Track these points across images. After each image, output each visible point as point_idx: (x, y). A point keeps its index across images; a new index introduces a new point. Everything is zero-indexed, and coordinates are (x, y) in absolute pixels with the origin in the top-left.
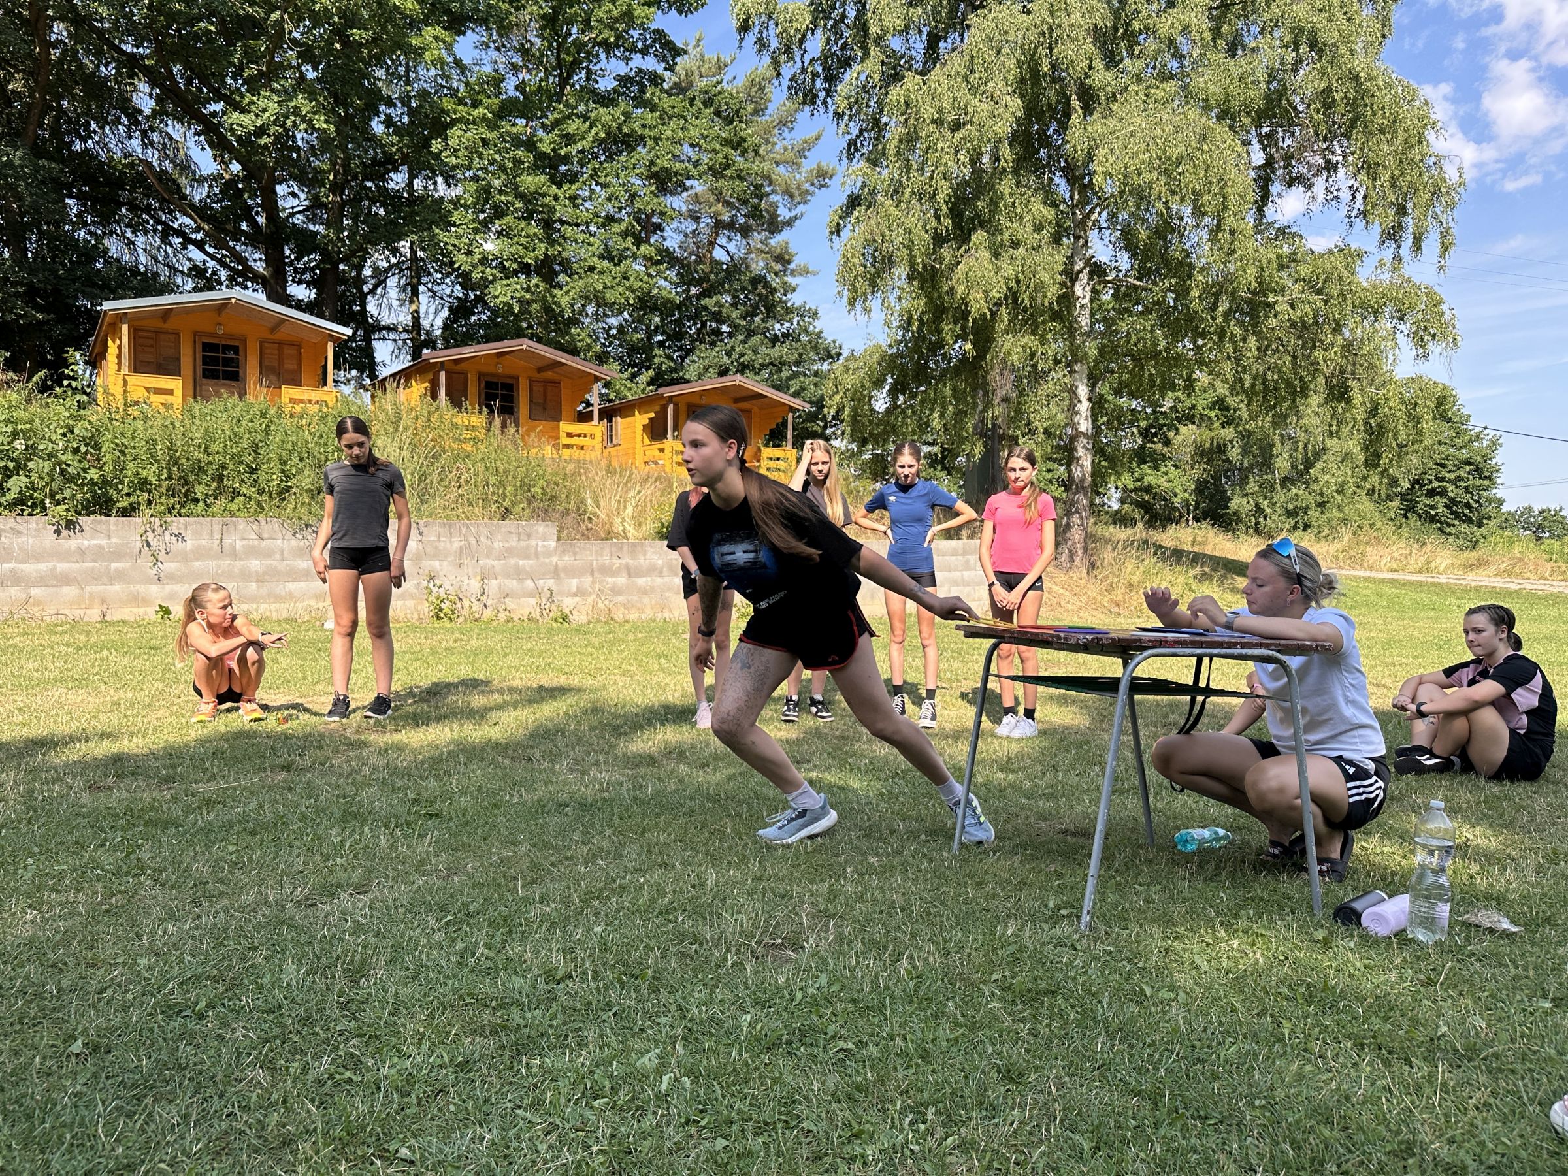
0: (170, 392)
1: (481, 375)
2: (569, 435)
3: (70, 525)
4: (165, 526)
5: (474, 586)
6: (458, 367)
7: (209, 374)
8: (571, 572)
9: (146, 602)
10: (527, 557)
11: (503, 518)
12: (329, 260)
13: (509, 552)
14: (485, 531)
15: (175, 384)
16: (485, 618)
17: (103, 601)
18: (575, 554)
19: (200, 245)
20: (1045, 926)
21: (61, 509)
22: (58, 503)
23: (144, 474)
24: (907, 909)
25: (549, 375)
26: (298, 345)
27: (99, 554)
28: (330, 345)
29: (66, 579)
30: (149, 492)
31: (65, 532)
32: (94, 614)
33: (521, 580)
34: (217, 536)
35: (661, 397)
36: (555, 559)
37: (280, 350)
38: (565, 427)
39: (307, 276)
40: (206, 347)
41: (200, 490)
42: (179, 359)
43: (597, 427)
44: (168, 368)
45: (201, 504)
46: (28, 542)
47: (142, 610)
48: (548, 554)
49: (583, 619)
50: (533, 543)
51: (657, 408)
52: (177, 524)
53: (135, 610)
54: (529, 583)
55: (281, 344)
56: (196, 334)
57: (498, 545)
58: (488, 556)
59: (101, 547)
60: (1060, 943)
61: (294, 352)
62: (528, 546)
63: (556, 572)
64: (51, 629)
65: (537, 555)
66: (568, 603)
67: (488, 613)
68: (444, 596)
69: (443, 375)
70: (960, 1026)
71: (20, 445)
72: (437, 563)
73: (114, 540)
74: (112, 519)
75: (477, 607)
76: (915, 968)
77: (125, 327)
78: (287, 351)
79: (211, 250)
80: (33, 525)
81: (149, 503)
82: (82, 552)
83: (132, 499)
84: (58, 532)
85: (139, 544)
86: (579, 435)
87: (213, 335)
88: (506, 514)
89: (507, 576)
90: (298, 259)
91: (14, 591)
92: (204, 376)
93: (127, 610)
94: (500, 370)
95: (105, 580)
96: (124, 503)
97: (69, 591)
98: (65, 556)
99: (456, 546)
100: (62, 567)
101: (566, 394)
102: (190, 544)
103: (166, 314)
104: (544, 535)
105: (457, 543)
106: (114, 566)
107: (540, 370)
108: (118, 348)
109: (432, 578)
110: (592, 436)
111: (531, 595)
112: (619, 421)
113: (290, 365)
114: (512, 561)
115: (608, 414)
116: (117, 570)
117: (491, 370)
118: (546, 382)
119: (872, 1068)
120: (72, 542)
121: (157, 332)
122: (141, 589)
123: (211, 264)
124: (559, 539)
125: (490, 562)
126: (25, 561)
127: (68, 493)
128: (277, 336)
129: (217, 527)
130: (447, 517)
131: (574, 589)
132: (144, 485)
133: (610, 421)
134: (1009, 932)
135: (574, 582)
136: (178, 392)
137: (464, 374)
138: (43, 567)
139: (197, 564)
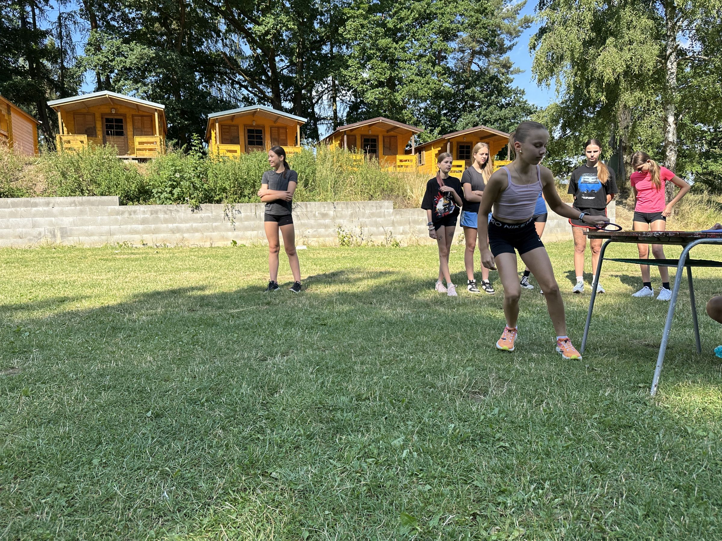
0: (235, 151)
1: (362, 136)
2: (401, 161)
3: (197, 207)
4: (233, 207)
5: (358, 230)
6: (352, 133)
7: (251, 143)
8: (400, 223)
9: (227, 239)
10: (380, 217)
11: (370, 199)
12: (298, 89)
13: (372, 215)
14: (362, 206)
15: (237, 148)
16: (362, 245)
17: (211, 239)
18: (401, 215)
19: (246, 87)
20: (629, 392)
21: (193, 201)
22: (192, 199)
23: (224, 185)
24: (549, 380)
25: (392, 133)
26: (285, 128)
27: (208, 219)
28: (298, 127)
29: (196, 230)
30: (226, 193)
31: (195, 211)
32: (208, 245)
33: (378, 228)
34: (253, 211)
35: (444, 139)
36: (392, 217)
37: (278, 131)
38: (399, 157)
39: (289, 97)
40: (249, 131)
41: (246, 192)
42: (238, 137)
43: (414, 157)
44: (234, 141)
45: (247, 197)
46: (182, 215)
47: (226, 243)
48: (390, 215)
49: (406, 245)
50: (383, 210)
51: (442, 145)
52: (237, 206)
53: (223, 243)
54: (381, 229)
55: (279, 128)
56: (245, 126)
57: (367, 212)
58: (363, 217)
59: (209, 217)
60: (637, 401)
61: (284, 131)
62: (380, 212)
63: (393, 224)
64: (191, 250)
65: (384, 216)
66: (399, 238)
67: (364, 242)
68: (345, 235)
69: (345, 136)
70: (570, 440)
71: (178, 175)
72: (342, 221)
73: (214, 213)
74: (213, 205)
75: (359, 240)
76: (550, 409)
77: (217, 125)
78: (281, 131)
79: (250, 89)
80: (183, 208)
81: (227, 197)
82: (202, 218)
83: (220, 196)
84: (193, 211)
85: (223, 215)
86: (406, 161)
87: (252, 126)
88: (371, 198)
89: (372, 226)
90: (285, 90)
91: (178, 235)
92: (249, 144)
93: (220, 243)
94: (370, 133)
95: (211, 230)
96: (217, 198)
97: (198, 235)
98: (195, 220)
99: (350, 213)
100: (195, 225)
101: (399, 142)
102: (243, 215)
103: (233, 118)
104: (387, 206)
105: (350, 211)
106: (214, 224)
107: (388, 131)
108: (215, 134)
109: (340, 227)
110: (411, 161)
111: (382, 234)
112: (424, 153)
113: (282, 137)
114: (374, 219)
115: (419, 150)
116: (216, 226)
117: (366, 133)
118: (390, 137)
119: (518, 458)
120: (198, 215)
121: (230, 126)
122: (225, 233)
123: (251, 95)
124: (394, 208)
125: (364, 219)
126: (181, 223)
127: (195, 195)
128: (277, 124)
129: (253, 207)
130: (346, 200)
131: (401, 231)
132: (224, 190)
133: (420, 153)
134: (606, 394)
135: (401, 228)
136: (239, 151)
137: (355, 136)
138: (188, 225)
139: (246, 223)
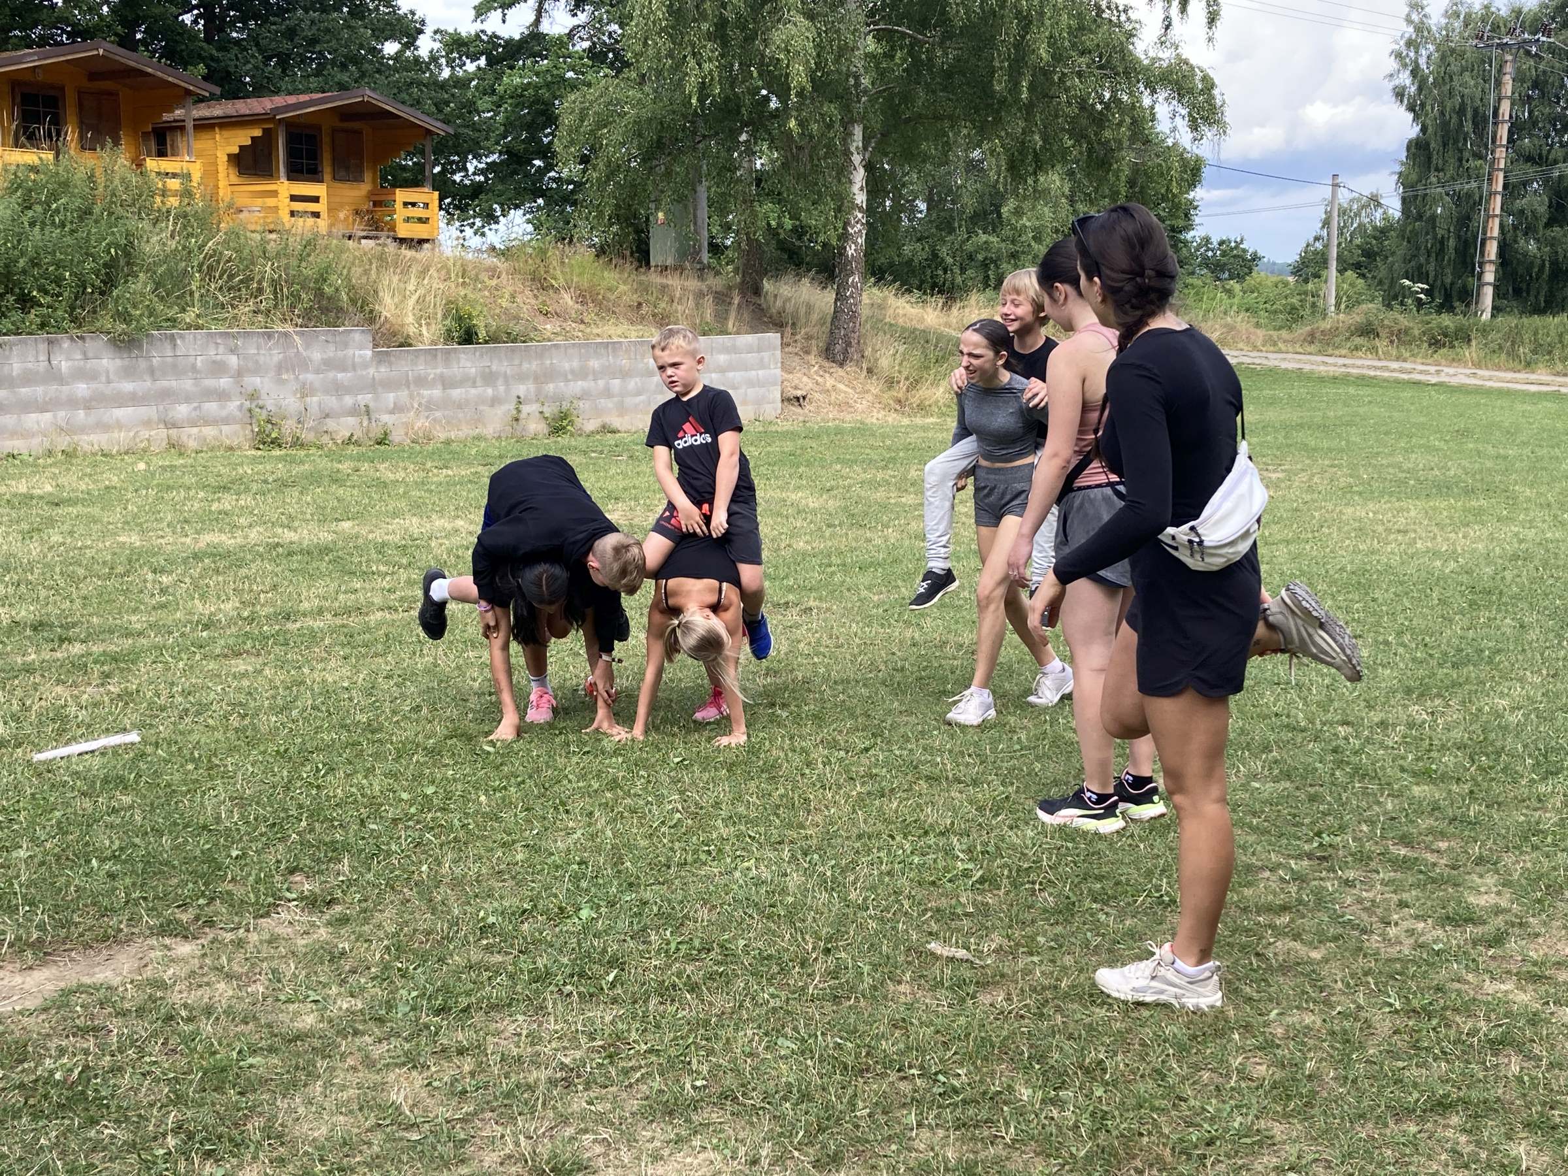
1: (15, 85)
5: (295, 404)
25: (106, 84)
38: (153, 164)
48: (365, 366)
50: (350, 353)
51: (255, 133)
54: (347, 400)
57: (316, 356)
58: (307, 370)
62: (345, 358)
66: (386, 421)
67: (311, 436)
68: (266, 418)
72: (258, 379)
75: (298, 429)
94: (40, 77)
99: (275, 359)
101: (126, 110)
102: (16, 368)
104: (361, 342)
105: (276, 356)
107: (93, 77)
109: (255, 398)
110: (188, 177)
111: (350, 413)
114: (331, 375)
117: (28, 78)
118: (99, 94)
124: (374, 347)
125: (310, 377)
131: (392, 405)
